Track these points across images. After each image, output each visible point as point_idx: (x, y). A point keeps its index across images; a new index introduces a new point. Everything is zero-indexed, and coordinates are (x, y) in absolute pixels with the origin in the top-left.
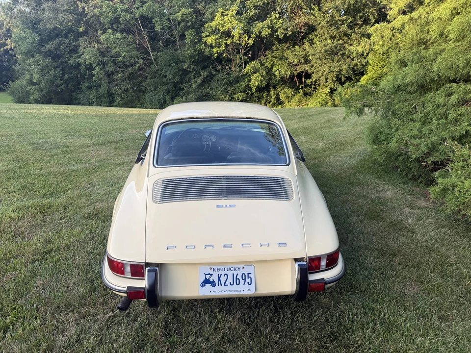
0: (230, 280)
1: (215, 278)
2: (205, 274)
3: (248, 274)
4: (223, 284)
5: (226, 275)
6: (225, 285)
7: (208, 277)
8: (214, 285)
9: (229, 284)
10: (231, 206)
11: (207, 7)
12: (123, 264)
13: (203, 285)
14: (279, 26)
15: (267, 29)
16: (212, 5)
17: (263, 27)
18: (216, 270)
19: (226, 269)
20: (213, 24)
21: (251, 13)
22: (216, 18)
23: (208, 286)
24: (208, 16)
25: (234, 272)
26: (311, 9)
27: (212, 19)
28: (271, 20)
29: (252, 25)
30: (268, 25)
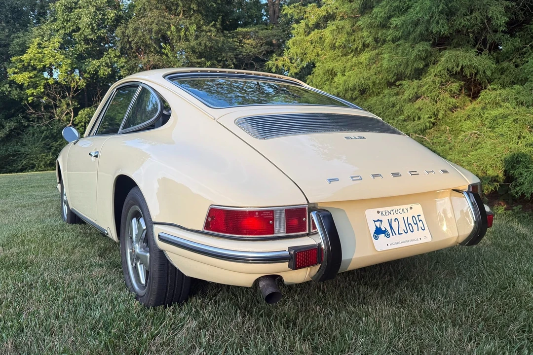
0: (403, 227)
1: (385, 226)
2: (375, 221)
3: (418, 216)
4: (397, 233)
5: (396, 220)
6: (399, 234)
7: (378, 224)
8: (387, 234)
9: (403, 232)
10: (361, 138)
11: (12, 36)
12: (272, 212)
13: (376, 236)
14: (122, 65)
15: (105, 68)
16: (21, 35)
17: (99, 66)
18: (384, 213)
19: (394, 211)
20: (25, 57)
21: (82, 47)
22: (29, 51)
23: (382, 236)
24: (14, 46)
25: (403, 215)
27: (23, 51)
28: (109, 58)
29: (84, 63)
30: (107, 64)
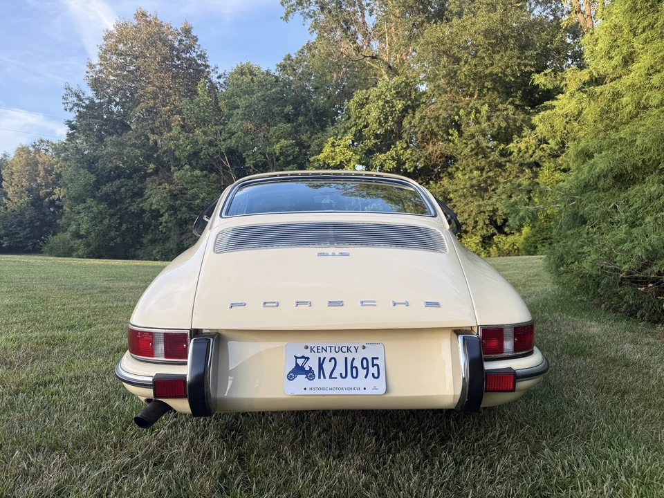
0: (341, 368)
1: (313, 364)
2: (296, 358)
3: (373, 359)
4: (327, 375)
5: (333, 360)
6: (331, 377)
7: (300, 362)
8: (311, 376)
9: (339, 377)
10: (342, 254)
11: (313, 137)
12: (151, 334)
13: (291, 376)
14: (408, 157)
15: (391, 162)
16: (320, 135)
17: (385, 160)
18: (315, 349)
19: (333, 349)
20: (321, 156)
21: (370, 143)
22: (324, 150)
23: (301, 378)
24: (313, 147)
25: (347, 355)
26: (448, 134)
27: (320, 152)
28: (396, 151)
29: (372, 158)
30: (392, 157)
